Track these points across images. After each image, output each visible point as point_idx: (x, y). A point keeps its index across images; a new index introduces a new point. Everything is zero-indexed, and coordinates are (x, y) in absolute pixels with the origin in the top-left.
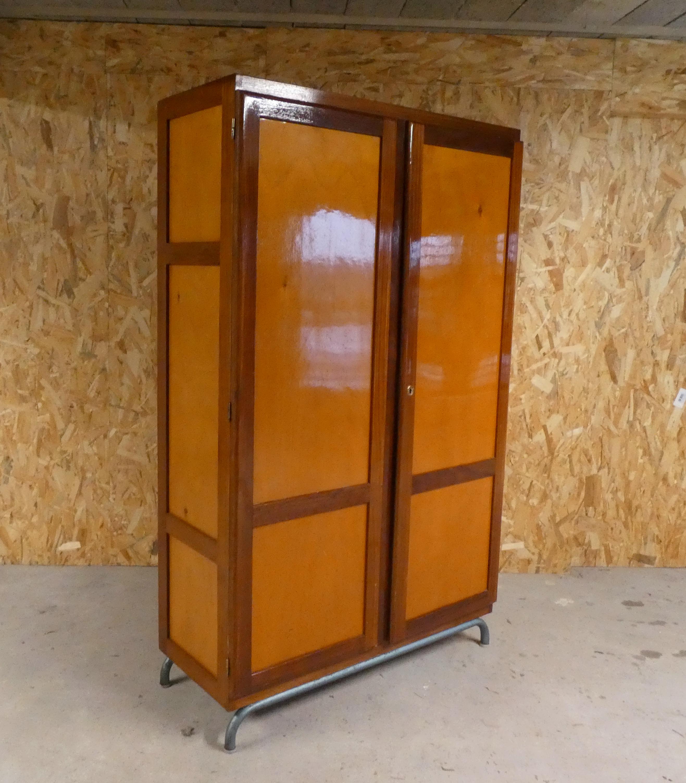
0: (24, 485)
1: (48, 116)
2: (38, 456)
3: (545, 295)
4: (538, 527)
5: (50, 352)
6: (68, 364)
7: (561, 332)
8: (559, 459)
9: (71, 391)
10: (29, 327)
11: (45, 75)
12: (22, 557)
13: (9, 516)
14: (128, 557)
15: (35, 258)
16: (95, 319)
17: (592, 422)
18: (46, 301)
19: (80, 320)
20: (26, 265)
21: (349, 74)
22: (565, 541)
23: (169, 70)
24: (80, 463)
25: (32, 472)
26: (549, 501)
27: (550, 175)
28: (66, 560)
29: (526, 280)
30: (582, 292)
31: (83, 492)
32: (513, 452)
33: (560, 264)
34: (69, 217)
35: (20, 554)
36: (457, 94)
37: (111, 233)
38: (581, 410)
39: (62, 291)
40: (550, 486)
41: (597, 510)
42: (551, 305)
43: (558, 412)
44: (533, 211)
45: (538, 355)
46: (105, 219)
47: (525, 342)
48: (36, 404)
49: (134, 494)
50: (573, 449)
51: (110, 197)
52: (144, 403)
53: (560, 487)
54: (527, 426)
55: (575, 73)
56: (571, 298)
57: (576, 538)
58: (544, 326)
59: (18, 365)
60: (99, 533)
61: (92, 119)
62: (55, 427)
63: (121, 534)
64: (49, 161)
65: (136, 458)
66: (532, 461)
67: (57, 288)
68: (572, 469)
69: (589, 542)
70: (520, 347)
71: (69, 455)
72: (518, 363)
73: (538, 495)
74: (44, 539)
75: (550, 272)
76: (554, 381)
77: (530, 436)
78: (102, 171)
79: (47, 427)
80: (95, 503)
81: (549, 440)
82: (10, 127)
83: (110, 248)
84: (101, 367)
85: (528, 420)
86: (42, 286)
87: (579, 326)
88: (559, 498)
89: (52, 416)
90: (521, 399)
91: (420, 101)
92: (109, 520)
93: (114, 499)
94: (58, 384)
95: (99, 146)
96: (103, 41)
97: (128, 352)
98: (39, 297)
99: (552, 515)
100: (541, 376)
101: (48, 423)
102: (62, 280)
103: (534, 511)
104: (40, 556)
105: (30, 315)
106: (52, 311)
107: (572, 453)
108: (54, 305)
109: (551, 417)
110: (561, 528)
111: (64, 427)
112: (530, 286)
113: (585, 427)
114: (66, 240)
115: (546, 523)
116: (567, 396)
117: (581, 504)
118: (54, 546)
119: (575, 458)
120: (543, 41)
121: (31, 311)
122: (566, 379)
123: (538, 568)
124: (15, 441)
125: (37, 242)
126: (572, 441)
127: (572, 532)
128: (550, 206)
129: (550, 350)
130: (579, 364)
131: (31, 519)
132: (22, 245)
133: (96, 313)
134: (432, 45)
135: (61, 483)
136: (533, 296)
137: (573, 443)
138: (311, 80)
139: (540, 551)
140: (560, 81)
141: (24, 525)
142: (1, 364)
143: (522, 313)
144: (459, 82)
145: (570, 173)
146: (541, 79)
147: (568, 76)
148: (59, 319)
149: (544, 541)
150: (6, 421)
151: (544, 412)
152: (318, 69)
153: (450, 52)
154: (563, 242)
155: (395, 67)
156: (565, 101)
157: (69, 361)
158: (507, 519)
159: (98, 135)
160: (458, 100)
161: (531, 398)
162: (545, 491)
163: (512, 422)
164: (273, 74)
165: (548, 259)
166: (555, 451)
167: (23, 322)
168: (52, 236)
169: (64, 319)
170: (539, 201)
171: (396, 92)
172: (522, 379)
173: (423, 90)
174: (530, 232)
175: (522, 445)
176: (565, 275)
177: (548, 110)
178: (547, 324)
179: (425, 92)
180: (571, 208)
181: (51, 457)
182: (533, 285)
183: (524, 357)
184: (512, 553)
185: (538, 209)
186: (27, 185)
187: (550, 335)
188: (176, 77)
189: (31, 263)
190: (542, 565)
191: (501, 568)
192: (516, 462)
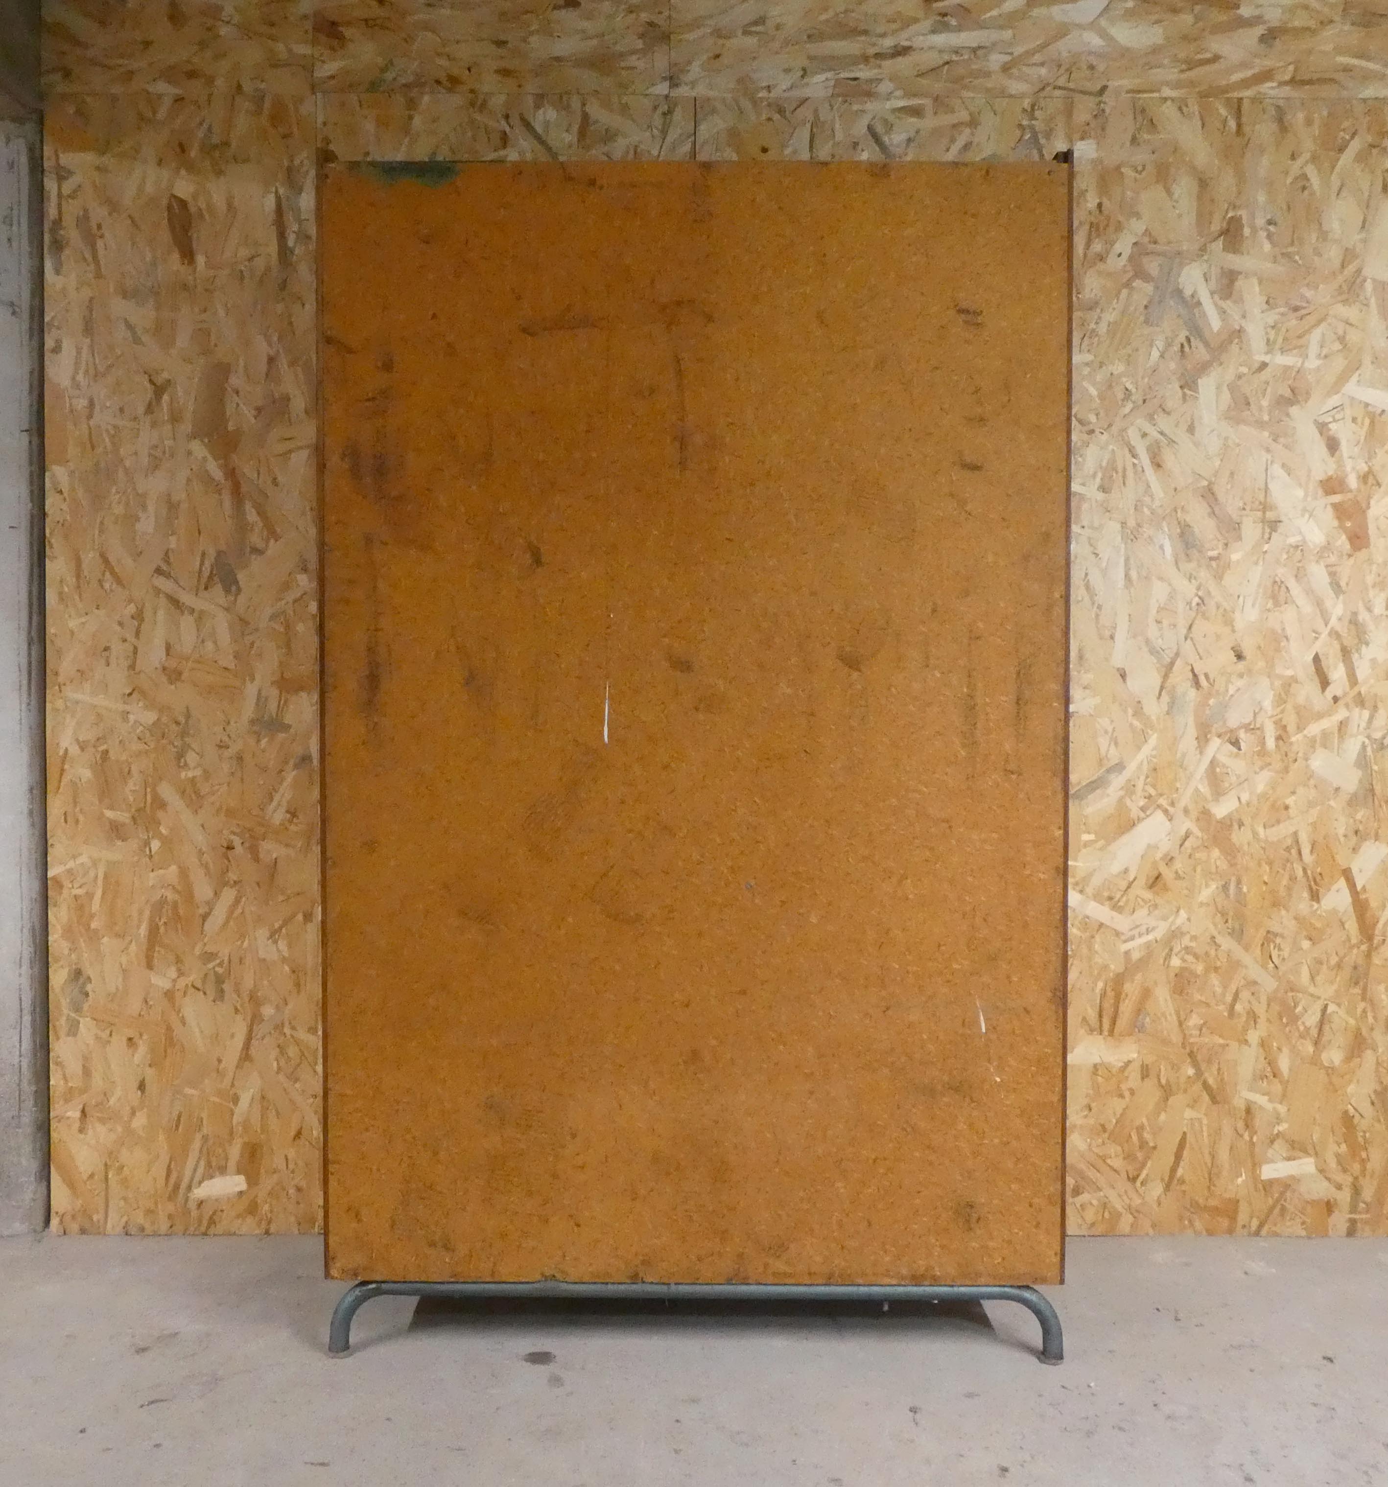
0: (115, 1037)
1: (184, 188)
2: (150, 966)
3: (1328, 562)
4: (1347, 1120)
5: (182, 720)
6: (222, 746)
7: (1370, 645)
8: (1386, 951)
9: (227, 810)
10: (135, 662)
11: (179, 100)
12: (107, 1212)
13: (78, 1114)
15: (151, 504)
16: (287, 641)
18: (175, 602)
19: (252, 644)
20: (130, 519)
21: (855, 79)
23: (454, 81)
24: (248, 983)
25: (135, 1005)
26: (1369, 1056)
27: (1322, 287)
28: (212, 1222)
29: (1281, 528)
31: (253, 1051)
32: (1276, 935)
33: (1359, 490)
34: (230, 411)
36: (1099, 114)
39: (210, 577)
40: (1370, 1019)
42: (1343, 584)
43: (1377, 838)
44: (1287, 368)
45: (1320, 701)
46: (311, 411)
47: (1289, 673)
48: (147, 843)
54: (1305, 871)
55: (1363, 63)
58: (1330, 634)
59: (107, 751)
60: (292, 1153)
61: (281, 191)
62: (188, 895)
64: (185, 288)
66: (1323, 957)
67: (201, 570)
70: (1279, 683)
71: (220, 965)
72: (1275, 723)
73: (1344, 1041)
74: (159, 1171)
75: (1336, 507)
76: (1362, 762)
77: (1315, 896)
79: (171, 896)
80: (281, 1077)
81: (1360, 906)
82: (99, 215)
84: (302, 750)
85: (1307, 857)
86: (164, 567)
89: (184, 871)
90: (1287, 808)
91: (1018, 133)
94: (197, 793)
95: (296, 252)
96: (308, 25)
98: (158, 591)
99: (1379, 1088)
100: (1332, 751)
101: (174, 887)
102: (212, 553)
103: (1334, 1078)
104: (149, 1212)
105: (138, 634)
106: (187, 622)
108: (192, 611)
109: (1362, 850)
111: (210, 894)
112: (1292, 540)
114: (221, 462)
115: (1367, 1108)
118: (184, 1185)
121: (139, 626)
123: (1353, 1222)
124: (96, 931)
125: (156, 467)
128: (1326, 357)
129: (1348, 689)
131: (130, 1121)
132: (121, 474)
133: (288, 627)
134: (1038, 12)
135: (202, 1031)
136: (1300, 565)
138: (771, 95)
139: (1356, 1178)
140: (1332, 80)
141: (113, 1136)
142: (66, 750)
143: (1277, 604)
144: (1104, 88)
145: (1369, 280)
146: (1287, 77)
147: (1347, 69)
148: (203, 641)
149: (1364, 1155)
150: (75, 886)
151: (1345, 836)
152: (787, 71)
153: (1080, 26)
154: (1363, 438)
155: (957, 62)
156: (1346, 124)
157: (226, 739)
158: (1270, 1101)
159: (295, 228)
160: (1103, 129)
161: (1311, 804)
162: (1359, 1029)
163: (1270, 863)
164: (686, 84)
165: (1330, 478)
166: (1377, 932)
167: (118, 649)
168: (189, 453)
169: (215, 642)
170: (1301, 346)
171: (964, 116)
172: (1288, 759)
173: (1024, 110)
174: (1284, 418)
175: (1296, 918)
176: (1371, 513)
177: (1308, 146)
178: (1338, 628)
179: (1030, 113)
180: (1375, 360)
181: (179, 970)
182: (1299, 538)
183: (1289, 706)
184: (1287, 1185)
185: (1299, 364)
186: (137, 341)
187: (1346, 653)
188: (470, 95)
189: (140, 515)
190: (1364, 1216)
191: (1261, 1226)
192: (1284, 959)
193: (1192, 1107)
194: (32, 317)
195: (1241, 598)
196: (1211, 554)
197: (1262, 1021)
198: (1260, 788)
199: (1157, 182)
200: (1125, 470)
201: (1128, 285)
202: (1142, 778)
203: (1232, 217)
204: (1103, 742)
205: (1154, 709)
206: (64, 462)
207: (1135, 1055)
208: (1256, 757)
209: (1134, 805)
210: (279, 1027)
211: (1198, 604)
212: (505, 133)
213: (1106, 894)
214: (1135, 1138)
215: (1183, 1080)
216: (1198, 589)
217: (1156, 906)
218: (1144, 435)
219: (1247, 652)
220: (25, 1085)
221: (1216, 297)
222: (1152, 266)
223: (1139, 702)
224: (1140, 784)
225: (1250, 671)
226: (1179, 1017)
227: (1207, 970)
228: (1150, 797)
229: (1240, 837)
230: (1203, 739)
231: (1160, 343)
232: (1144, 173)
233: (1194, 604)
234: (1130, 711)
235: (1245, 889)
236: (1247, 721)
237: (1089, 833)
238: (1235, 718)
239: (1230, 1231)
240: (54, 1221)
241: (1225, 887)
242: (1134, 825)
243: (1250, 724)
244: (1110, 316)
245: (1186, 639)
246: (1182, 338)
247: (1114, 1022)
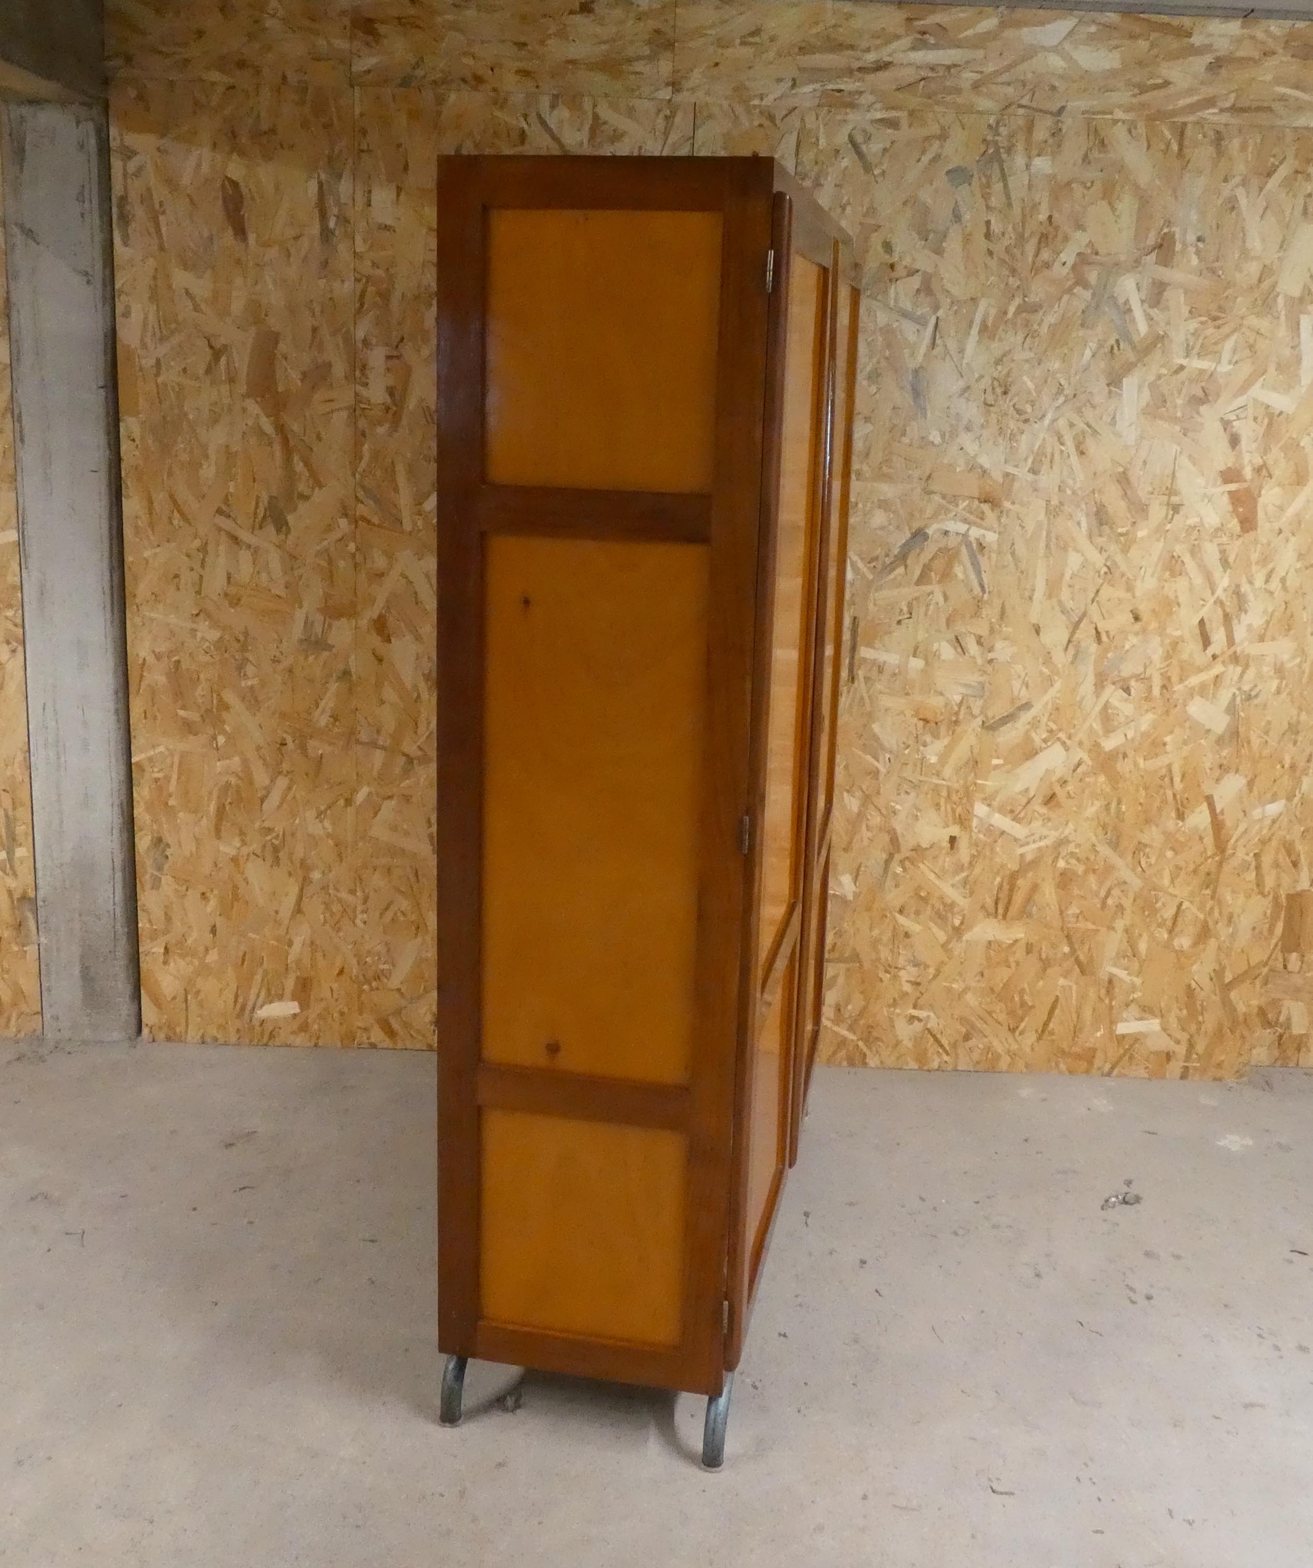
0: (191, 892)
1: (236, 170)
2: (219, 837)
3: (1220, 541)
4: (1190, 992)
5: (242, 638)
6: (276, 661)
7: (1249, 613)
8: (1235, 862)
9: (280, 713)
10: (200, 588)
11: (231, 88)
12: (187, 1026)
13: (162, 950)
14: (391, 1033)
15: (213, 456)
16: (330, 575)
17: (1303, 789)
18: (235, 539)
19: (301, 576)
20: (194, 466)
21: (840, 91)
22: (1241, 1019)
23: (479, 80)
24: (300, 852)
25: (206, 867)
26: (1212, 942)
27: (1239, 299)
28: (272, 1036)
29: (1183, 511)
30: (1293, 534)
31: (304, 907)
32: (1146, 846)
33: (1252, 480)
34: (279, 374)
35: (183, 1021)
36: (1056, 133)
37: (363, 406)
38: (1283, 767)
39: (264, 517)
40: (1216, 914)
41: (1306, 959)
42: (1231, 560)
43: (1237, 771)
44: (1202, 372)
45: (1201, 658)
46: (350, 377)
47: (1177, 633)
48: (214, 738)
49: (403, 913)
50: (1264, 842)
51: (360, 334)
52: (423, 739)
53: (1235, 916)
54: (1174, 795)
55: (1298, 94)
56: (1272, 545)
57: (1262, 1012)
58: (1215, 602)
59: (178, 662)
60: (335, 986)
61: (323, 177)
62: (251, 783)
63: (377, 989)
64: (238, 262)
65: (409, 844)
66: (1182, 864)
67: (255, 513)
68: (1260, 883)
69: (1289, 1019)
70: (1168, 641)
71: (277, 837)
72: (1162, 674)
73: (1192, 930)
74: (229, 995)
75: (1233, 495)
76: (1231, 709)
77: (1181, 816)
78: (343, 281)
79: (233, 780)
80: (327, 928)
81: (1217, 825)
82: (160, 193)
83: (361, 436)
84: (341, 667)
85: (1178, 785)
86: (224, 508)
87: (1286, 603)
88: (1233, 936)
89: (245, 762)
90: (1165, 744)
91: (983, 147)
92: (354, 961)
93: (365, 923)
94: (256, 700)
95: (337, 233)
96: (346, 21)
97: (393, 640)
98: (220, 529)
99: (1218, 968)
100: (1207, 699)
101: (237, 775)
102: (265, 498)
103: (1182, 959)
104: (220, 1027)
105: (203, 565)
106: (245, 556)
107: (1261, 850)
108: (249, 547)
109: (1223, 782)
110: (1233, 995)
111: (267, 782)
112: (1191, 521)
113: (1290, 798)
114: (272, 419)
115: (1206, 983)
116: (1256, 741)
117: (1276, 945)
118: (249, 1008)
119: (1267, 860)
120: (1234, 27)
121: (204, 557)
122: (1256, 705)
123: (1186, 1068)
124: (173, 808)
125: (216, 421)
126: (1261, 829)
127: (1255, 1003)
128: (1236, 362)
129: (1225, 649)
130: (1282, 678)
131: (205, 956)
132: (186, 427)
133: (330, 561)
134: (1009, 33)
135: (262, 889)
136: (1196, 543)
137: (1265, 831)
138: (764, 103)
139: (1191, 1036)
140: (1269, 109)
141: (191, 968)
142: (144, 660)
143: (1173, 574)
144: (1061, 110)
145: (1280, 297)
146: (1228, 105)
147: (1283, 98)
148: (258, 572)
149: (1200, 1018)
150: (155, 770)
151: (1211, 769)
152: (779, 80)
153: (1045, 49)
154: (1261, 435)
155: (933, 78)
156: (1276, 151)
157: (278, 654)
158: (1129, 974)
159: (335, 211)
160: (1059, 146)
161: (1185, 743)
162: (1206, 922)
163: (1146, 788)
164: (688, 90)
165: (1229, 468)
166: (1229, 847)
167: (187, 578)
168: (244, 410)
169: (269, 573)
170: (1216, 353)
171: (935, 129)
172: (1169, 705)
173: (990, 126)
174: (1195, 415)
175: (1163, 833)
176: (1261, 501)
177: (1241, 168)
178: (1223, 598)
179: (994, 129)
180: (1279, 367)
181: (243, 841)
182: (1197, 520)
183: (1174, 662)
184: (1136, 1039)
185: (1212, 369)
186: (196, 309)
187: (1227, 618)
188: (492, 94)
189: (203, 462)
190: (1195, 1064)
191: (1113, 1068)
192: (1150, 865)
193: (1065, 977)
194: (104, 285)
195: (1143, 569)
196: (1120, 530)
197: (1128, 912)
198: (1144, 727)
199: (1103, 199)
200: (1053, 455)
201: (1070, 291)
202: (1047, 715)
203: (1165, 234)
204: (1016, 684)
205: (1061, 659)
206: (136, 414)
207: (1022, 935)
208: (1143, 702)
209: (1037, 738)
210: (325, 888)
211: (1106, 573)
212: (524, 131)
213: (1009, 808)
214: (1017, 999)
215: (1059, 956)
216: (1107, 560)
217: (1049, 820)
218: (1072, 425)
219: (1145, 616)
220: (118, 926)
221: (1146, 305)
222: (1093, 276)
223: (1049, 653)
224: (1044, 720)
225: (1144, 630)
226: (1060, 906)
227: (1086, 872)
228: (1051, 731)
229: (1123, 767)
230: (1100, 685)
231: (1093, 345)
232: (1092, 190)
233: (1102, 572)
234: (1041, 660)
235: (1124, 808)
236: (1138, 672)
237: (998, 758)
238: (1128, 669)
239: (1087, 1072)
240: (145, 1031)
241: (1107, 807)
242: (1037, 753)
243: (1140, 675)
244: (1051, 319)
245: (1093, 601)
246: (1112, 341)
247: (1007, 909)
